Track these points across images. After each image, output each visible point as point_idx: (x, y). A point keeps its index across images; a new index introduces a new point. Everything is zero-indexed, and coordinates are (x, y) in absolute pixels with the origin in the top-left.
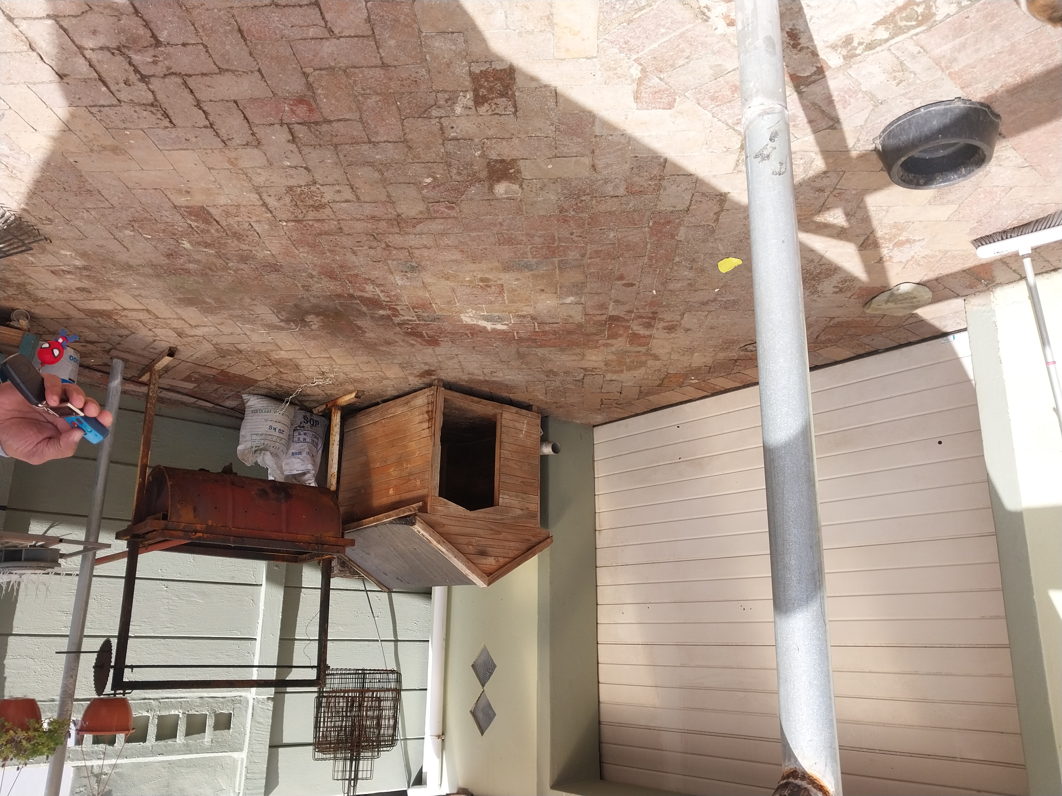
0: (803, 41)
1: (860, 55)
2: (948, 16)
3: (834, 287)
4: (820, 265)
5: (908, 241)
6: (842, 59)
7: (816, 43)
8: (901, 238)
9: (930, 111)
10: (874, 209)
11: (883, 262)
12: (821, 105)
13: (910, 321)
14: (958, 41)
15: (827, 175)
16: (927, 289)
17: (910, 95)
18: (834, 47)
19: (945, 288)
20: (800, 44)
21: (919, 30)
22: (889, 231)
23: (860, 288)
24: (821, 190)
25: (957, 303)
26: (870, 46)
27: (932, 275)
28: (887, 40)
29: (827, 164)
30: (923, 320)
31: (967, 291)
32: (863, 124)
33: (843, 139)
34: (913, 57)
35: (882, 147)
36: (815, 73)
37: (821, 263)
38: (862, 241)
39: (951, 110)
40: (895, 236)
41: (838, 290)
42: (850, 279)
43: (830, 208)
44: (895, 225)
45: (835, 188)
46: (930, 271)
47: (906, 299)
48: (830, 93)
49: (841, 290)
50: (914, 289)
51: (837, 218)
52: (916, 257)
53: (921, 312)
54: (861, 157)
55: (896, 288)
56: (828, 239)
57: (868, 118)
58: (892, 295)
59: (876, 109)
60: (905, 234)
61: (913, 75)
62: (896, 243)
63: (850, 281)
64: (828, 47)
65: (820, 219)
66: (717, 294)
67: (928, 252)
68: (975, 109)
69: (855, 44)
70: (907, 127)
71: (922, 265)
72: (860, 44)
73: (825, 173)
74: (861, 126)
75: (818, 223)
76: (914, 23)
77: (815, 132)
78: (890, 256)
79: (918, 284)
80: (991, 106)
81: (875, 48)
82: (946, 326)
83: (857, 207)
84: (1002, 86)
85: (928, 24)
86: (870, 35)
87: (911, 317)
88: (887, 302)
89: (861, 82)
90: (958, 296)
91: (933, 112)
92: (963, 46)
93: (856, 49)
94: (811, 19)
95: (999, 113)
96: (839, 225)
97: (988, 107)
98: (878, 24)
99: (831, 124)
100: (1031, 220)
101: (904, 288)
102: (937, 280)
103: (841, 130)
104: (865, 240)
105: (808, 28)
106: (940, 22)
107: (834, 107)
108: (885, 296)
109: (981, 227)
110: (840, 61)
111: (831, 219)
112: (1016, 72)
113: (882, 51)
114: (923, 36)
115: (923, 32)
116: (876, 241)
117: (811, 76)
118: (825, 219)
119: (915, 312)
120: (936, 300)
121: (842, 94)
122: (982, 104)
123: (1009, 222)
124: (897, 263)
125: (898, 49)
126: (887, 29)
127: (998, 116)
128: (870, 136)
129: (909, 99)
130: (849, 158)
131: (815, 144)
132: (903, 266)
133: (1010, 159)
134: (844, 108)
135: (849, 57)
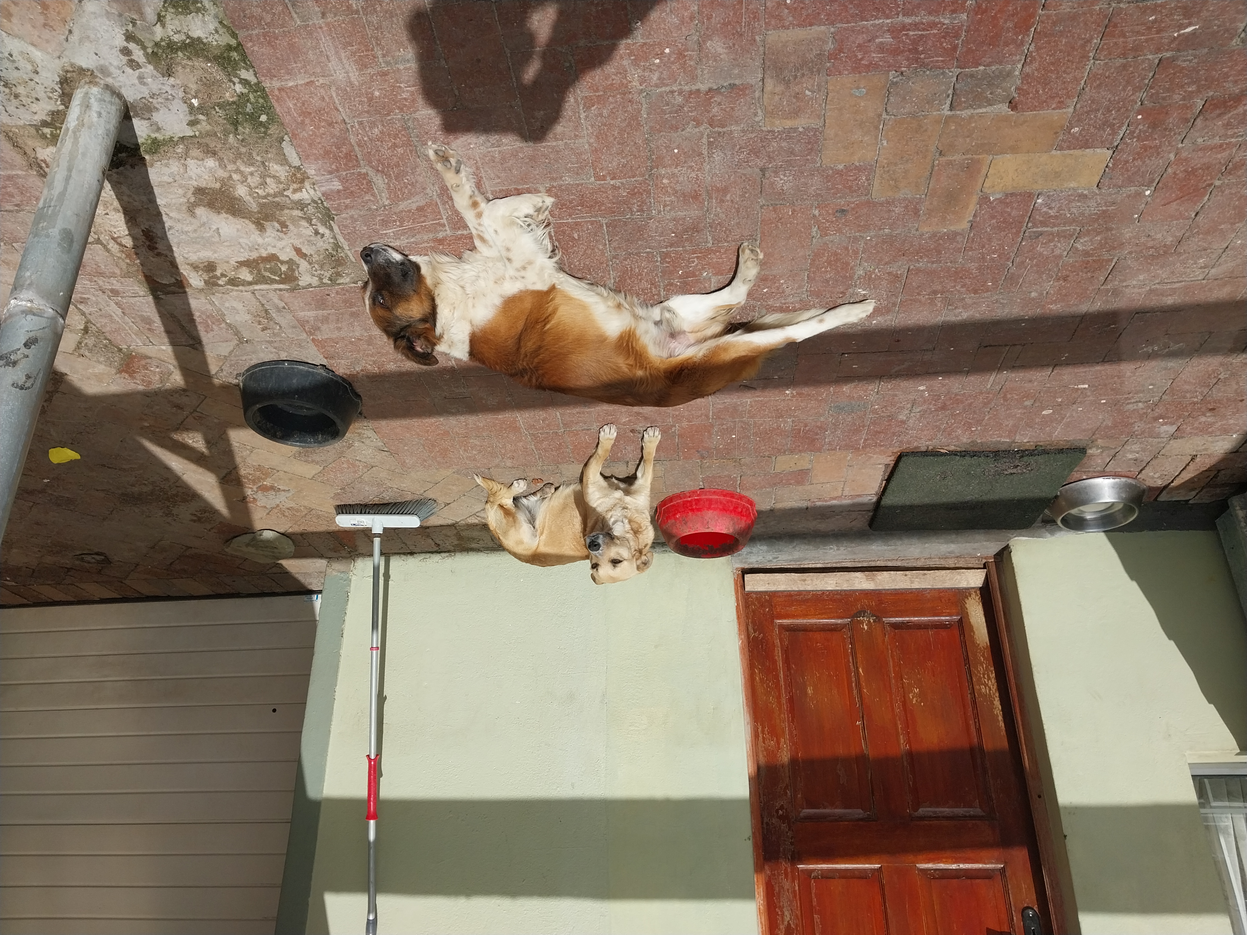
0: (161, 247)
1: (221, 286)
2: (310, 285)
3: (192, 515)
4: (177, 487)
5: (272, 488)
6: (203, 283)
7: (176, 255)
8: (265, 483)
9: (292, 368)
10: (237, 445)
11: (247, 502)
12: (181, 319)
13: (274, 570)
14: (320, 312)
15: (188, 393)
16: (291, 542)
17: (275, 345)
18: (195, 267)
19: (310, 545)
20: (156, 248)
21: (282, 286)
22: (252, 472)
23: (221, 523)
24: (178, 407)
25: (320, 564)
26: (234, 282)
27: (296, 529)
28: (250, 283)
29: (186, 382)
30: (287, 573)
31: (330, 554)
32: (227, 355)
33: (204, 363)
34: (279, 310)
35: (243, 385)
36: (174, 285)
37: (177, 484)
38: (224, 475)
39: (313, 374)
40: (259, 479)
41: (195, 518)
42: (208, 510)
43: (191, 429)
44: (259, 468)
45: (195, 411)
46: (295, 524)
47: (267, 547)
48: (191, 311)
49: (199, 520)
50: (276, 539)
51: (196, 442)
52: (281, 506)
53: (284, 562)
54: (224, 387)
55: (259, 533)
56: (186, 461)
57: (233, 351)
58: (254, 539)
59: (240, 345)
60: (269, 479)
61: (278, 327)
62: (260, 486)
63: (209, 512)
64: (188, 264)
65: (177, 436)
66: (47, 485)
67: (293, 505)
68: (337, 382)
69: (218, 273)
70: (268, 375)
71: (287, 516)
72: (223, 275)
73: (184, 390)
74: (225, 356)
75: (175, 440)
76: (277, 278)
77: (173, 343)
78: (254, 498)
79: (283, 534)
80: (353, 385)
81: (238, 286)
82: (311, 584)
83: (219, 437)
84: (362, 370)
85: (291, 285)
86: (234, 271)
87: (275, 566)
88: (248, 545)
89: (225, 313)
90: (321, 557)
91: (296, 370)
92: (325, 320)
93: (219, 279)
94: (169, 229)
95: (360, 394)
96: (199, 449)
97: (350, 384)
98: (242, 264)
99: (191, 342)
100: (390, 501)
101: (267, 535)
102: (302, 534)
103: (203, 352)
104: (227, 474)
105: (166, 236)
106: (304, 288)
107: (196, 327)
108: (246, 538)
109: (344, 495)
110: (201, 284)
111: (190, 442)
112: (374, 362)
113: (246, 291)
114: (287, 294)
115: (287, 290)
116: (239, 478)
117: (169, 285)
118: (183, 439)
119: (280, 562)
120: (300, 554)
121: (204, 317)
122: (343, 379)
123: (371, 498)
124: (262, 507)
125: (262, 296)
126: (251, 272)
127: (359, 396)
128: (234, 370)
129: (275, 348)
130: (211, 384)
131: (173, 357)
132: (267, 511)
133: (371, 439)
134: (206, 331)
135: (211, 284)
